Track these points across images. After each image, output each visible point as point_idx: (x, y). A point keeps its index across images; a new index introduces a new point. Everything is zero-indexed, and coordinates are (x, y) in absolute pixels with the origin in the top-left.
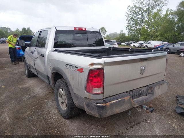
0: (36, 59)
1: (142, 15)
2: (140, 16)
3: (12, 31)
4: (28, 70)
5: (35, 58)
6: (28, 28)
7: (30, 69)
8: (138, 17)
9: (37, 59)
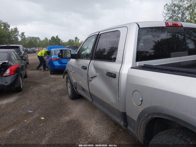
0: (92, 78)
1: (183, 14)
2: (180, 15)
3: (41, 40)
4: (73, 90)
5: (90, 77)
6: (56, 37)
7: (76, 89)
8: (178, 17)
9: (94, 79)
